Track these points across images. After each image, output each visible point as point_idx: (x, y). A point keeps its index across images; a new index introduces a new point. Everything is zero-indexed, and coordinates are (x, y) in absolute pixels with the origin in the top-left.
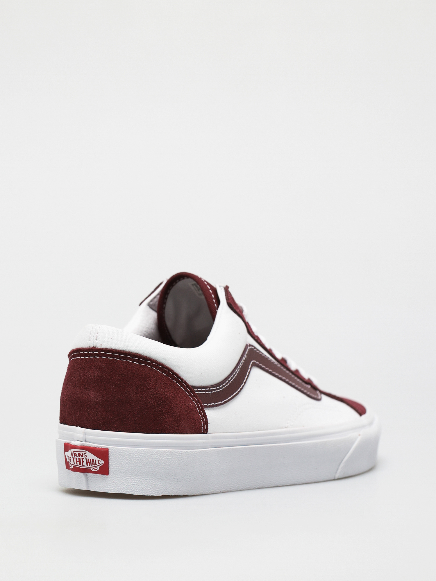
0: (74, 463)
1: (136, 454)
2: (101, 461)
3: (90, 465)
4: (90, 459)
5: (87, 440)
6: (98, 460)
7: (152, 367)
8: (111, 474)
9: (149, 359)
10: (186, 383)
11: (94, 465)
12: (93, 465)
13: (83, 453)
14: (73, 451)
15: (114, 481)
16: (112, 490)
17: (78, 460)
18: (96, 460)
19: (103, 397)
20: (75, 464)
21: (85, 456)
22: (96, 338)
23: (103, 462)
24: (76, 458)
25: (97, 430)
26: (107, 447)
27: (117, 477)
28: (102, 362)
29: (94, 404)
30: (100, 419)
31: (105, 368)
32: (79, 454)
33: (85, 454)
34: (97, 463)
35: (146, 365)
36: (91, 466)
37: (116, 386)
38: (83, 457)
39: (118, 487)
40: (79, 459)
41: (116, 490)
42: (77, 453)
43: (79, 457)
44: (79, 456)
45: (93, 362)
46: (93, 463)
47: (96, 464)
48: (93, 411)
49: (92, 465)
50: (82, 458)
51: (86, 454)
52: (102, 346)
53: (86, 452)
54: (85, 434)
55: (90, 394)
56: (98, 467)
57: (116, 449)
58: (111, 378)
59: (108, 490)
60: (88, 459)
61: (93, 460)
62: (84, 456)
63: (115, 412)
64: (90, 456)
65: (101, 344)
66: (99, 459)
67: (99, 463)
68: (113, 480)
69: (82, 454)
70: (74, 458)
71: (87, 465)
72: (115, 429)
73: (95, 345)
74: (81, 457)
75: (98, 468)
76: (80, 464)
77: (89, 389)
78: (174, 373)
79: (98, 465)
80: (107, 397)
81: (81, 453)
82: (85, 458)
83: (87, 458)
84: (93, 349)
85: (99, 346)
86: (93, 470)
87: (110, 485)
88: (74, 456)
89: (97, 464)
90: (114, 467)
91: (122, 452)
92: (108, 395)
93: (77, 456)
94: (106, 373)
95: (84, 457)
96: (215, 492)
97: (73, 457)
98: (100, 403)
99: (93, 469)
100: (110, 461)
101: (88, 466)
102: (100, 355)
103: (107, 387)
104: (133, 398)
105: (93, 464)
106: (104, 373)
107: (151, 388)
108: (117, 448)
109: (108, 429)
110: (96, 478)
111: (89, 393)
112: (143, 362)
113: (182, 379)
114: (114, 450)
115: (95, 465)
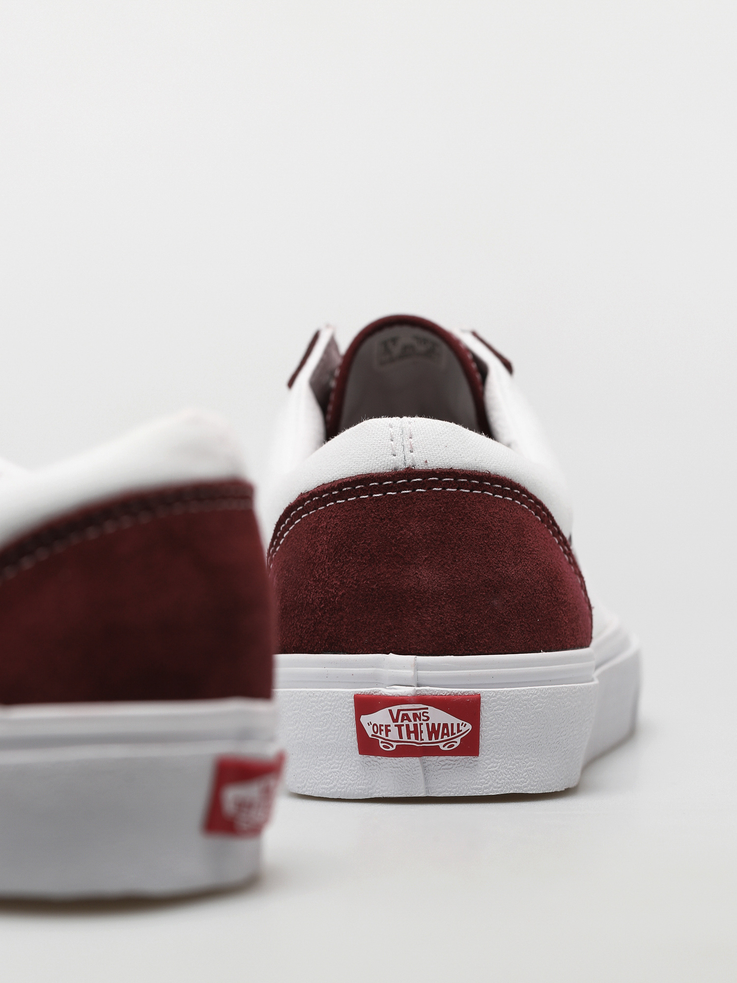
0: (401, 737)
2: (466, 724)
3: (437, 738)
4: (439, 724)
5: (420, 682)
6: (458, 725)
8: (483, 753)
11: (448, 736)
12: (446, 737)
13: (422, 711)
14: (399, 711)
15: (492, 767)
16: (486, 788)
17: (412, 729)
18: (452, 725)
19: (454, 578)
20: (405, 738)
21: (426, 718)
22: (411, 447)
23: (469, 727)
24: (408, 726)
25: (447, 656)
26: (476, 692)
27: (497, 759)
28: (437, 500)
29: (433, 597)
30: (450, 631)
31: (445, 513)
32: (415, 715)
33: (425, 714)
34: (455, 731)
36: (440, 739)
37: (476, 553)
38: (422, 722)
39: (500, 780)
40: (415, 726)
41: (495, 788)
42: (410, 714)
43: (415, 723)
44: (415, 720)
45: (415, 503)
46: (445, 732)
47: (453, 734)
48: (432, 613)
49: (442, 737)
50: (420, 722)
51: (427, 713)
52: (429, 465)
53: (427, 709)
54: (417, 667)
55: (421, 575)
56: (458, 740)
57: (496, 693)
58: (463, 533)
59: (476, 789)
60: (433, 725)
61: (445, 725)
62: (422, 718)
63: (481, 610)
64: (438, 716)
65: (425, 460)
66: (460, 722)
67: (461, 731)
68: (489, 766)
69: (420, 713)
70: (403, 725)
71: (430, 738)
72: (485, 649)
73: (409, 463)
74: (418, 722)
75: (456, 742)
76: (417, 738)
77: (415, 563)
79: (457, 735)
80: (462, 578)
81: (418, 712)
82: (424, 723)
83: (430, 722)
84: (410, 473)
85: (420, 466)
86: (446, 748)
87: (481, 779)
88: (402, 721)
89: (455, 734)
90: (492, 735)
91: (509, 700)
92: (463, 572)
93: (410, 721)
94: (451, 525)
95: (423, 720)
97: (399, 723)
98: (447, 594)
99: (444, 746)
100: (482, 723)
101: (433, 740)
102: (429, 486)
103: (457, 555)
104: (512, 576)
105: (446, 734)
106: (446, 524)
108: (498, 692)
109: (470, 650)
110: (446, 766)
111: (416, 573)
114: (492, 696)
115: (451, 737)
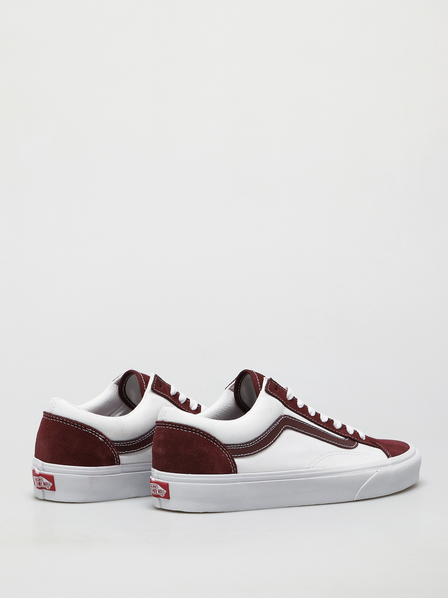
1: (184, 487)
2: (165, 491)
7: (196, 433)
9: (194, 428)
10: (220, 442)
18: (162, 490)
19: (166, 451)
35: (192, 432)
51: (158, 486)
63: (172, 461)
78: (211, 436)
79: (163, 493)
80: (168, 452)
85: (165, 421)
92: (168, 450)
96: (239, 510)
99: (161, 496)
103: (168, 446)
104: (182, 453)
106: (167, 437)
107: (194, 446)
112: (190, 430)
113: (217, 440)
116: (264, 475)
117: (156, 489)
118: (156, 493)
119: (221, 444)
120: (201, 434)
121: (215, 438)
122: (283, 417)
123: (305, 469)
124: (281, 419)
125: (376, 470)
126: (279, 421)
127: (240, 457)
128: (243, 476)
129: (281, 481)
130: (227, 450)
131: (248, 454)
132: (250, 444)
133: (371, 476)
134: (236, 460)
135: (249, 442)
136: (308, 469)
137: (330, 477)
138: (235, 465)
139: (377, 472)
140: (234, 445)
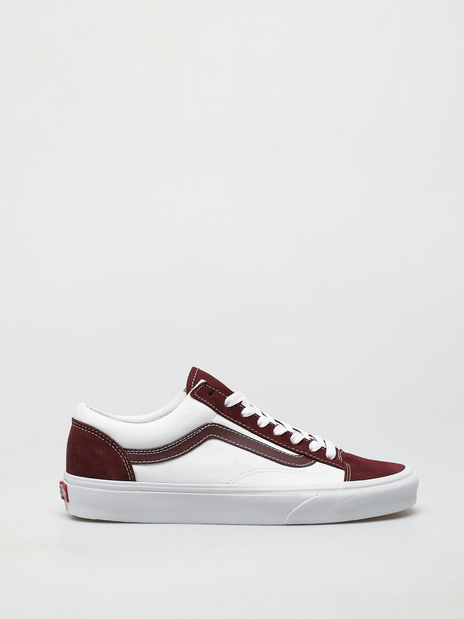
116: (166, 486)
117: (62, 490)
118: (62, 494)
119: (120, 447)
120: (100, 435)
121: (114, 440)
122: (209, 425)
123: (222, 483)
124: (206, 427)
125: (317, 494)
126: (203, 429)
127: (140, 464)
128: (143, 485)
129: (191, 495)
130: (125, 455)
131: (151, 462)
132: (157, 451)
133: (307, 499)
134: (135, 467)
135: (155, 449)
136: (227, 485)
137: (251, 495)
138: (133, 471)
139: (317, 495)
140: (135, 450)
